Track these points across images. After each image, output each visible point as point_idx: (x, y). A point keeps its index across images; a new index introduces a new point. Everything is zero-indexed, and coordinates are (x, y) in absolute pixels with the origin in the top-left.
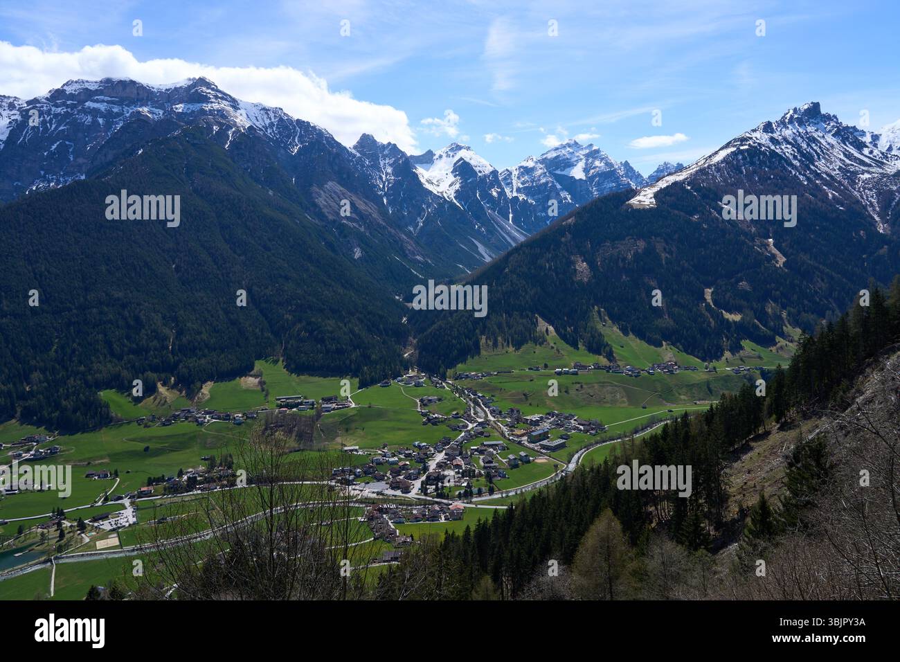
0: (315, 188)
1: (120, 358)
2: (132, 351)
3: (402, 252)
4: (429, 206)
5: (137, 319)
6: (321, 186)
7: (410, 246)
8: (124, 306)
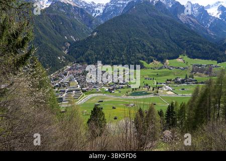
0: (178, 15)
1: (142, 53)
2: (144, 52)
3: (207, 32)
4: (211, 20)
5: (143, 44)
6: (180, 15)
7: (208, 30)
8: (139, 41)
